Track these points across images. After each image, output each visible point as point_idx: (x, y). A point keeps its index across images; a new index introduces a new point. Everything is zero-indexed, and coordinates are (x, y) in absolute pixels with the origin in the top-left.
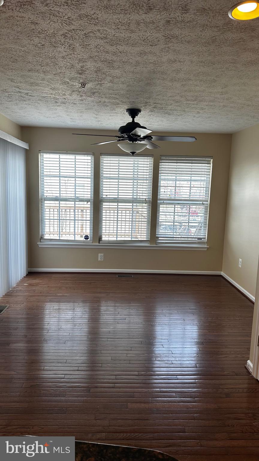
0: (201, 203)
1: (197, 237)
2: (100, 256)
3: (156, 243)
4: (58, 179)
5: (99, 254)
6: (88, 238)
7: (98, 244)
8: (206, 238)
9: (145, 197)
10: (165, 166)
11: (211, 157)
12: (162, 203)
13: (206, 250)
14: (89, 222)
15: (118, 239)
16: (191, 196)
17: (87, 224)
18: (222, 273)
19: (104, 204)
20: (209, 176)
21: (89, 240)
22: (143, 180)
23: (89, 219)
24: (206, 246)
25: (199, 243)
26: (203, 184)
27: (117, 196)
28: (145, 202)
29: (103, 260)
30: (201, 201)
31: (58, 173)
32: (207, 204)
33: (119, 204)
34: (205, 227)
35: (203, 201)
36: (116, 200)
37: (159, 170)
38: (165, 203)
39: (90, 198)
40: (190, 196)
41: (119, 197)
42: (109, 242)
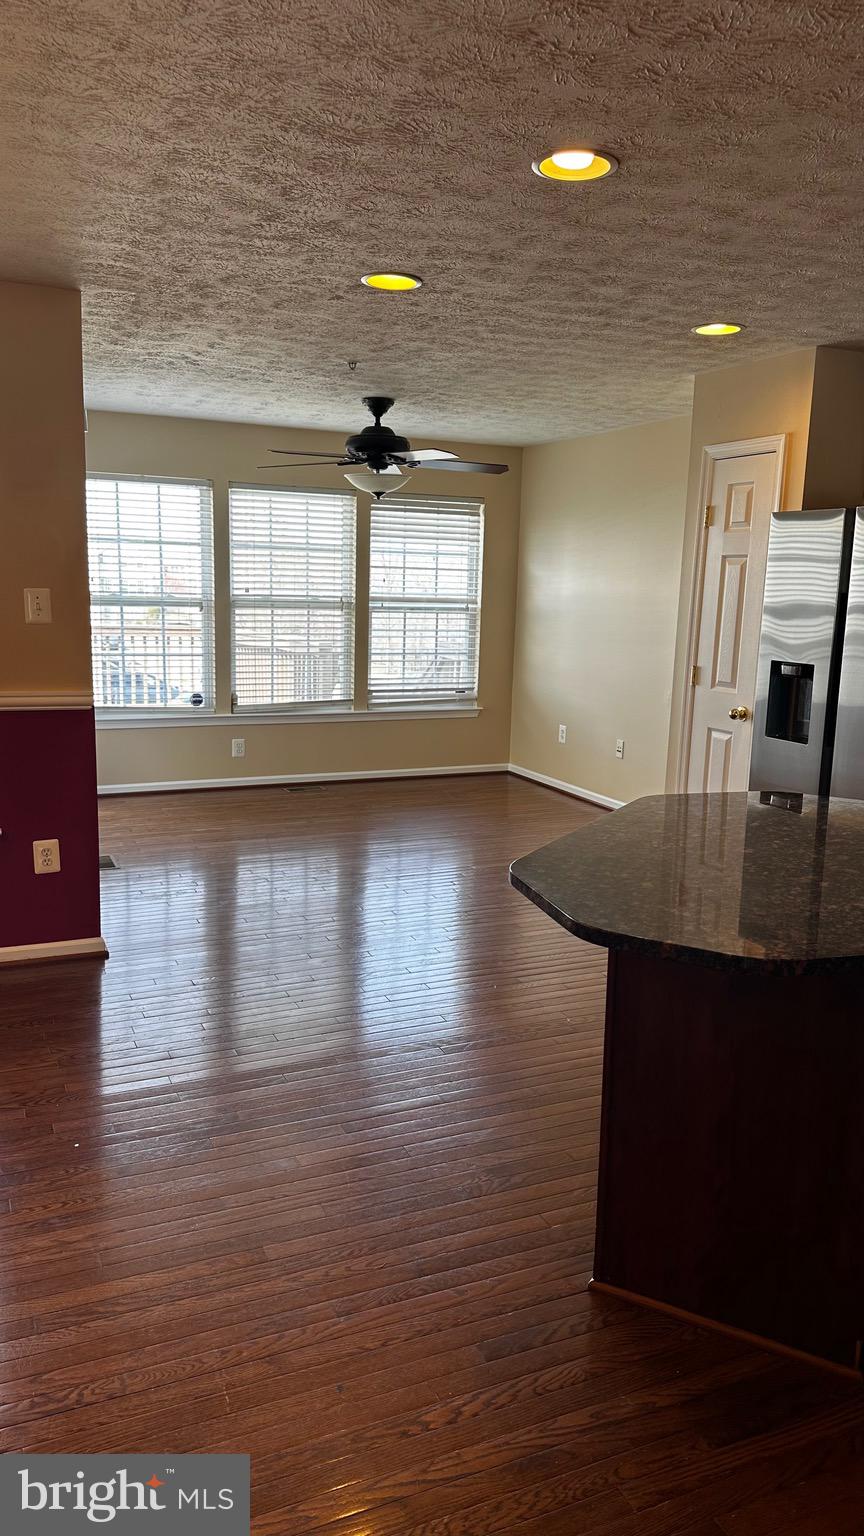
0: (464, 606)
1: (455, 686)
2: (237, 746)
3: (368, 706)
4: (116, 546)
5: (233, 740)
6: (200, 702)
7: (230, 715)
8: (476, 689)
9: (340, 594)
10: (381, 517)
11: (481, 500)
12: (379, 608)
13: (476, 715)
14: (201, 658)
15: (276, 701)
16: (439, 591)
17: (196, 663)
18: (511, 767)
19: (237, 612)
20: (475, 544)
21: (202, 705)
22: (334, 551)
23: (200, 651)
24: (476, 707)
25: (461, 700)
26: (464, 563)
27: (267, 592)
28: (342, 605)
29: (243, 754)
30: (462, 602)
31: (115, 532)
32: (475, 610)
33: (276, 611)
34: (471, 663)
35: (468, 602)
36: (269, 603)
37: (369, 528)
38: (385, 608)
39: (200, 596)
40: (436, 590)
41: (275, 592)
42: (256, 709)
